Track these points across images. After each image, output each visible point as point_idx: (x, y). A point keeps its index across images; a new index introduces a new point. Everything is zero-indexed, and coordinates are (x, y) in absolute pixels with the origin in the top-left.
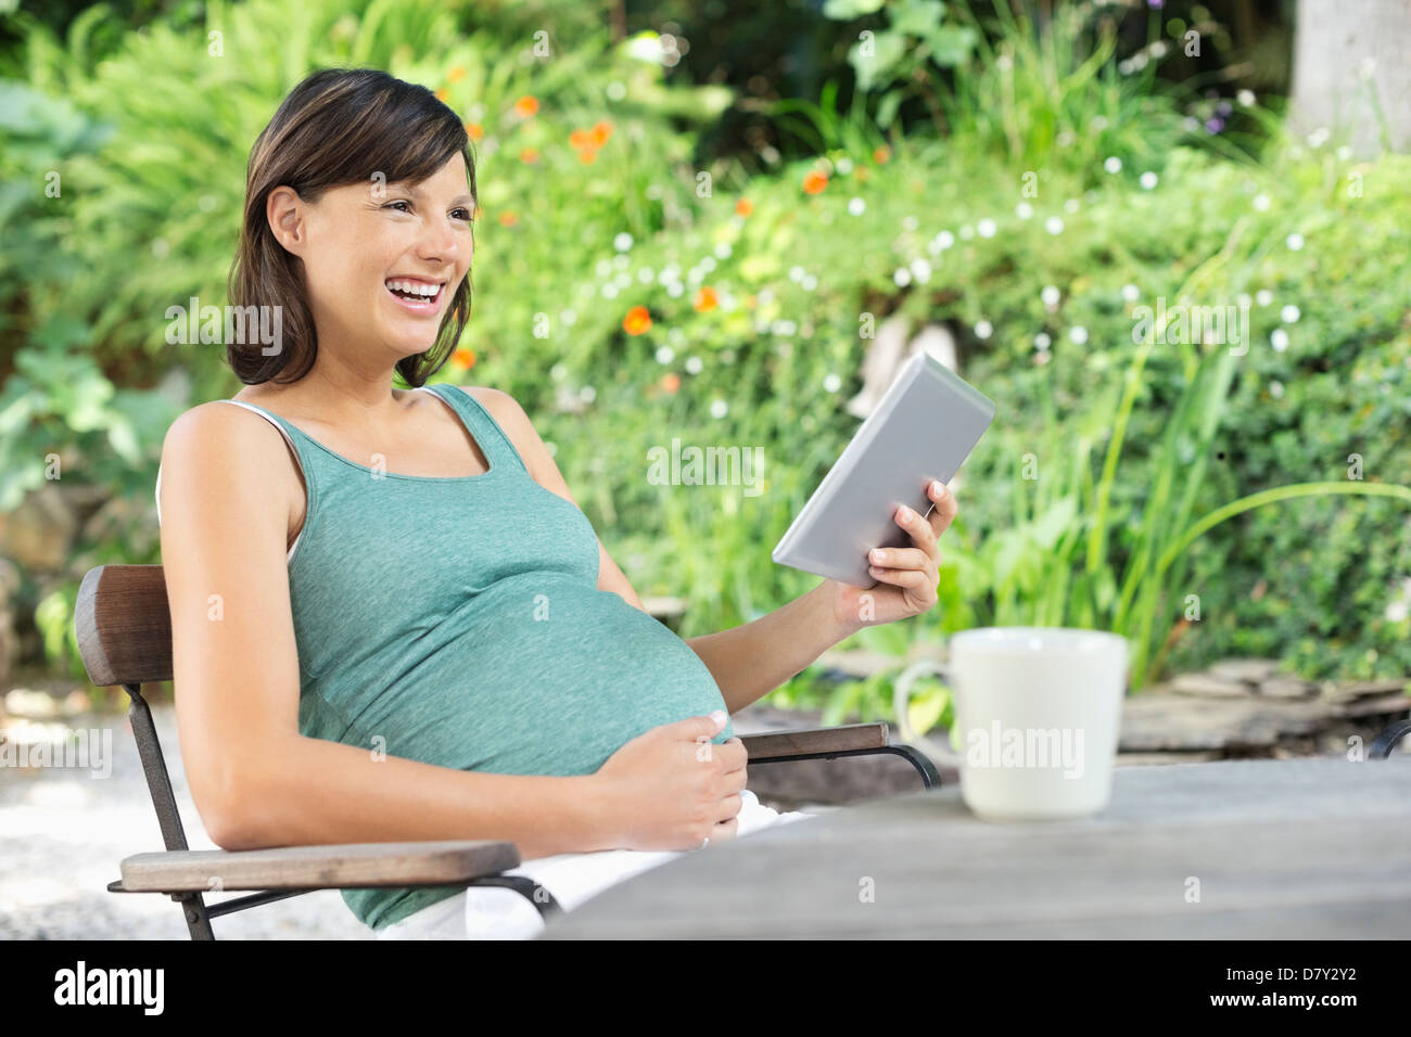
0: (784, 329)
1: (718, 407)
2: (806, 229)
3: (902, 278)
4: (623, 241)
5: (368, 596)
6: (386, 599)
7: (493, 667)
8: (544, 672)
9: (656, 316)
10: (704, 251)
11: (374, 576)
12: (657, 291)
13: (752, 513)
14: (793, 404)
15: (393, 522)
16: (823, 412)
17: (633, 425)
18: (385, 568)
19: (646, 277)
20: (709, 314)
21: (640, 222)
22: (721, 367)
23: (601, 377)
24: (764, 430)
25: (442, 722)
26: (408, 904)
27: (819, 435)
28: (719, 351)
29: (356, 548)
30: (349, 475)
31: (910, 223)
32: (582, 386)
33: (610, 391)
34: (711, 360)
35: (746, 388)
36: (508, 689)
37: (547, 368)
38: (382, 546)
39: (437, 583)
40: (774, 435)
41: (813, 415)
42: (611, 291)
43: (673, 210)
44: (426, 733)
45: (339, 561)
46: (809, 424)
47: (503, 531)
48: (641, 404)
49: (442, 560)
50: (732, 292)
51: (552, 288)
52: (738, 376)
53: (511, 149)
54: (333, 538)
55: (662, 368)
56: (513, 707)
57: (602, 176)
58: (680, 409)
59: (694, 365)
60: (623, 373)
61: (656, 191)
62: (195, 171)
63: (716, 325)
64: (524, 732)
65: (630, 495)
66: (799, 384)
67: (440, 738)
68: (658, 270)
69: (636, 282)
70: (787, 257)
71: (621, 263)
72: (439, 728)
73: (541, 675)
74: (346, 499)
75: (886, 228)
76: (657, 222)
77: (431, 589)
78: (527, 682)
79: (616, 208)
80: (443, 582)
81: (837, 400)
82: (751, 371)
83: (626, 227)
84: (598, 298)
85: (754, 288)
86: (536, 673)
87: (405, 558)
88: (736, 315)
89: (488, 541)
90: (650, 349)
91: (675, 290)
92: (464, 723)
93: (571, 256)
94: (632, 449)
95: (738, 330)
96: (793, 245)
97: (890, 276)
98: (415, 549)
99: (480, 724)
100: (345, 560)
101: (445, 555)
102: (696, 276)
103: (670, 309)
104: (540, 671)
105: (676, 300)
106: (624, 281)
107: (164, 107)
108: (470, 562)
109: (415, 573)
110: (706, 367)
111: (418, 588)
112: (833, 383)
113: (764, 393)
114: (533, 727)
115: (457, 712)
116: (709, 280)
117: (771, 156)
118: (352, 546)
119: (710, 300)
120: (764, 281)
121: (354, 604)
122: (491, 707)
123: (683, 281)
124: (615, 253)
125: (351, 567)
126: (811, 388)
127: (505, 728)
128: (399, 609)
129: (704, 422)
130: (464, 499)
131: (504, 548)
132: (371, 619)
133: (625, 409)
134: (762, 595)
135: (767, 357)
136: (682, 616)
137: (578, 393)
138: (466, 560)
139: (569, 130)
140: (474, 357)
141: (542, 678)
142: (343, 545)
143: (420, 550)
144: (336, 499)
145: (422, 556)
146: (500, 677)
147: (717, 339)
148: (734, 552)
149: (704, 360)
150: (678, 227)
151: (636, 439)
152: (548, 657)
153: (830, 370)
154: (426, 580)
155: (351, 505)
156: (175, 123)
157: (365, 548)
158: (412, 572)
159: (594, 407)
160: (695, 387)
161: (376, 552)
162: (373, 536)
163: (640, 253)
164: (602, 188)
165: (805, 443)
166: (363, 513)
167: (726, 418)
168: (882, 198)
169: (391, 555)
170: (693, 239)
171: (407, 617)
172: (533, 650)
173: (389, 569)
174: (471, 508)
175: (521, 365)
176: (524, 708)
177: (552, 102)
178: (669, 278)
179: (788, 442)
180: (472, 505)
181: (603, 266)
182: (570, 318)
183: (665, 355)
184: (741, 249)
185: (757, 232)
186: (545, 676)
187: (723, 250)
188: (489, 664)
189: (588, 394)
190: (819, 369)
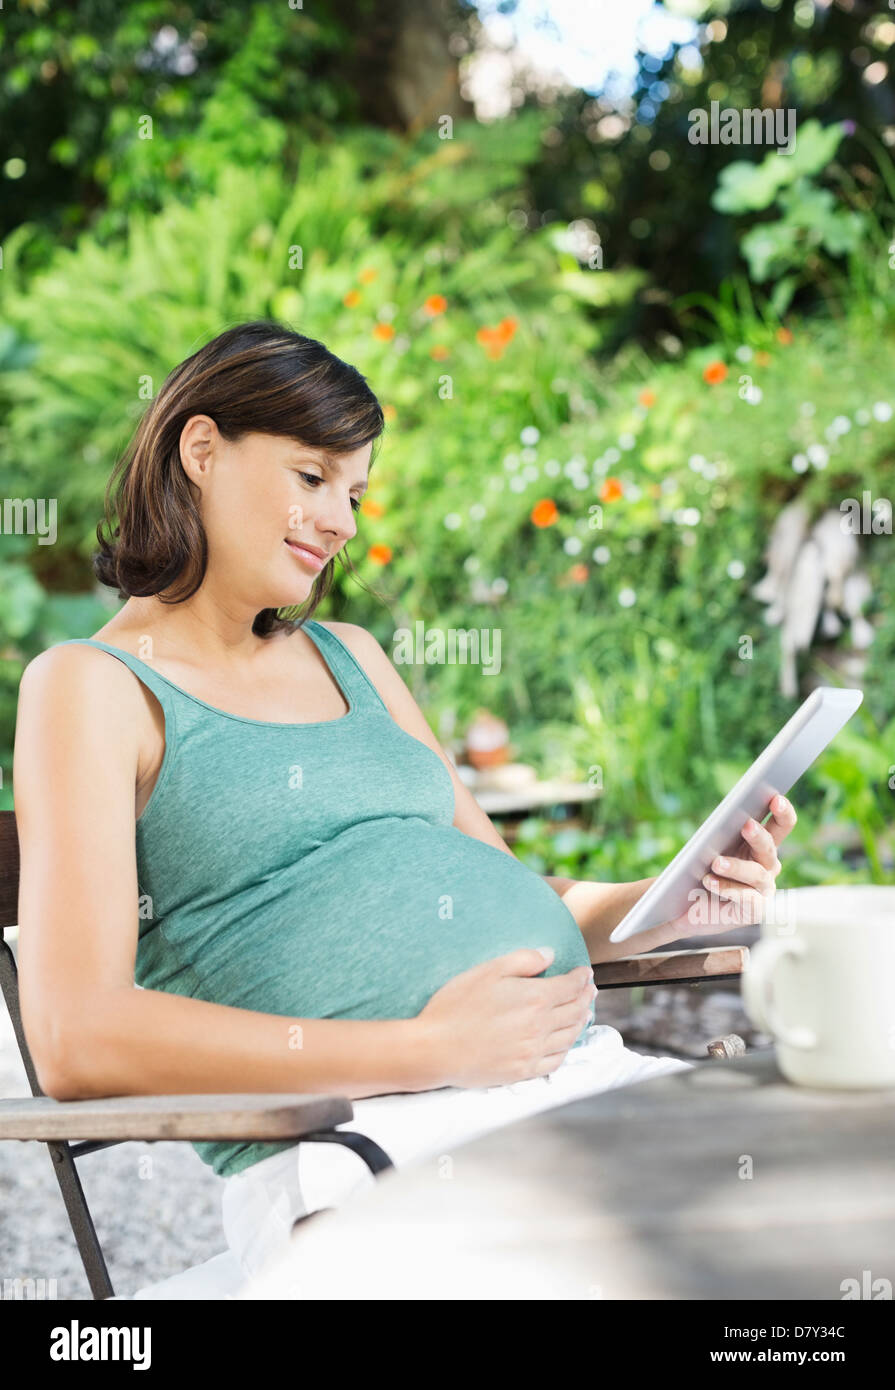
0: (690, 517)
1: (626, 596)
2: (708, 416)
3: (800, 465)
4: (530, 435)
5: (219, 846)
6: (236, 850)
7: (333, 919)
8: (383, 926)
9: (563, 508)
10: (610, 442)
11: (226, 827)
12: (563, 483)
13: (661, 699)
14: (700, 590)
15: (249, 773)
16: (728, 597)
17: (545, 614)
18: (237, 820)
19: (552, 469)
20: (614, 503)
21: (546, 414)
22: (629, 556)
23: (513, 569)
24: (672, 615)
25: (279, 978)
26: (249, 1155)
27: (726, 619)
28: (625, 540)
29: (209, 798)
30: (206, 721)
31: (807, 409)
32: (493, 580)
33: (522, 582)
34: (618, 550)
35: (653, 576)
36: (347, 944)
37: (461, 560)
38: (236, 797)
39: (288, 837)
40: (682, 621)
41: (719, 602)
42: (519, 485)
43: (578, 402)
44: (263, 989)
45: (193, 809)
46: (716, 611)
47: (357, 784)
48: (553, 593)
49: (293, 815)
50: (637, 482)
51: (464, 483)
52: (645, 565)
53: (422, 348)
54: (188, 784)
55: (571, 559)
56: (349, 965)
57: (509, 369)
58: (589, 599)
59: (602, 555)
60: (534, 565)
61: (560, 384)
62: (121, 379)
63: (621, 515)
64: (361, 989)
65: (545, 682)
66: (705, 570)
67: (277, 995)
68: (564, 461)
69: (543, 474)
70: (689, 447)
71: (529, 457)
72: (276, 984)
73: (379, 929)
74: (204, 745)
75: (784, 415)
76: (564, 415)
77: (281, 843)
78: (366, 937)
79: (523, 401)
80: (293, 837)
81: (742, 585)
82: (658, 559)
83: (534, 421)
84: (507, 492)
85: (657, 478)
86: (377, 927)
87: (258, 811)
88: (640, 505)
89: (340, 794)
90: (559, 541)
91: (580, 481)
92: (301, 980)
93: (481, 451)
94: (544, 640)
95: (643, 519)
96: (695, 434)
97: (789, 462)
98: (269, 803)
99: (316, 982)
100: (199, 809)
101: (297, 809)
102: (601, 467)
103: (575, 499)
104: (380, 924)
105: (583, 492)
106: (532, 474)
107: (92, 320)
108: (322, 817)
109: (267, 827)
110: (614, 557)
111: (268, 842)
112: (737, 570)
113: (670, 580)
114: (370, 984)
115: (295, 966)
116: (614, 471)
117: (672, 345)
118: (206, 795)
119: (615, 491)
120: (668, 470)
121: (204, 853)
122: (328, 963)
123: (589, 472)
124: (523, 446)
125: (203, 816)
126: (716, 575)
127: (343, 985)
128: (249, 861)
129: (614, 610)
130: (320, 748)
131: (356, 802)
132: (220, 869)
133: (537, 598)
134: (674, 780)
135: (673, 545)
136: (596, 803)
137: (490, 585)
138: (318, 815)
139: (477, 327)
140: (390, 553)
141: (381, 932)
142: (197, 793)
143: (272, 804)
144: (194, 744)
145: (274, 810)
146: (339, 932)
147: (623, 528)
148: (644, 737)
149: (611, 551)
150: (583, 417)
151: (550, 628)
152: (389, 910)
153: (734, 557)
154: (276, 835)
155: (208, 753)
156: (101, 335)
157: (220, 798)
158: (262, 826)
159: (508, 597)
160: (604, 576)
161: (229, 803)
162: (227, 786)
163: (548, 446)
164: (507, 383)
165: (713, 628)
166: (219, 761)
167: (635, 606)
168: (782, 383)
169: (244, 807)
170: (597, 431)
171: (256, 869)
172: (374, 902)
173: (241, 821)
174: (326, 759)
175: (436, 559)
176: (361, 965)
177: (460, 302)
178: (575, 470)
179: (696, 627)
180: (327, 755)
181: (511, 460)
182: (479, 512)
183: (574, 546)
184: (645, 438)
185: (660, 422)
186: (385, 931)
187: (627, 441)
188: (329, 916)
189: (500, 587)
190: (724, 555)
